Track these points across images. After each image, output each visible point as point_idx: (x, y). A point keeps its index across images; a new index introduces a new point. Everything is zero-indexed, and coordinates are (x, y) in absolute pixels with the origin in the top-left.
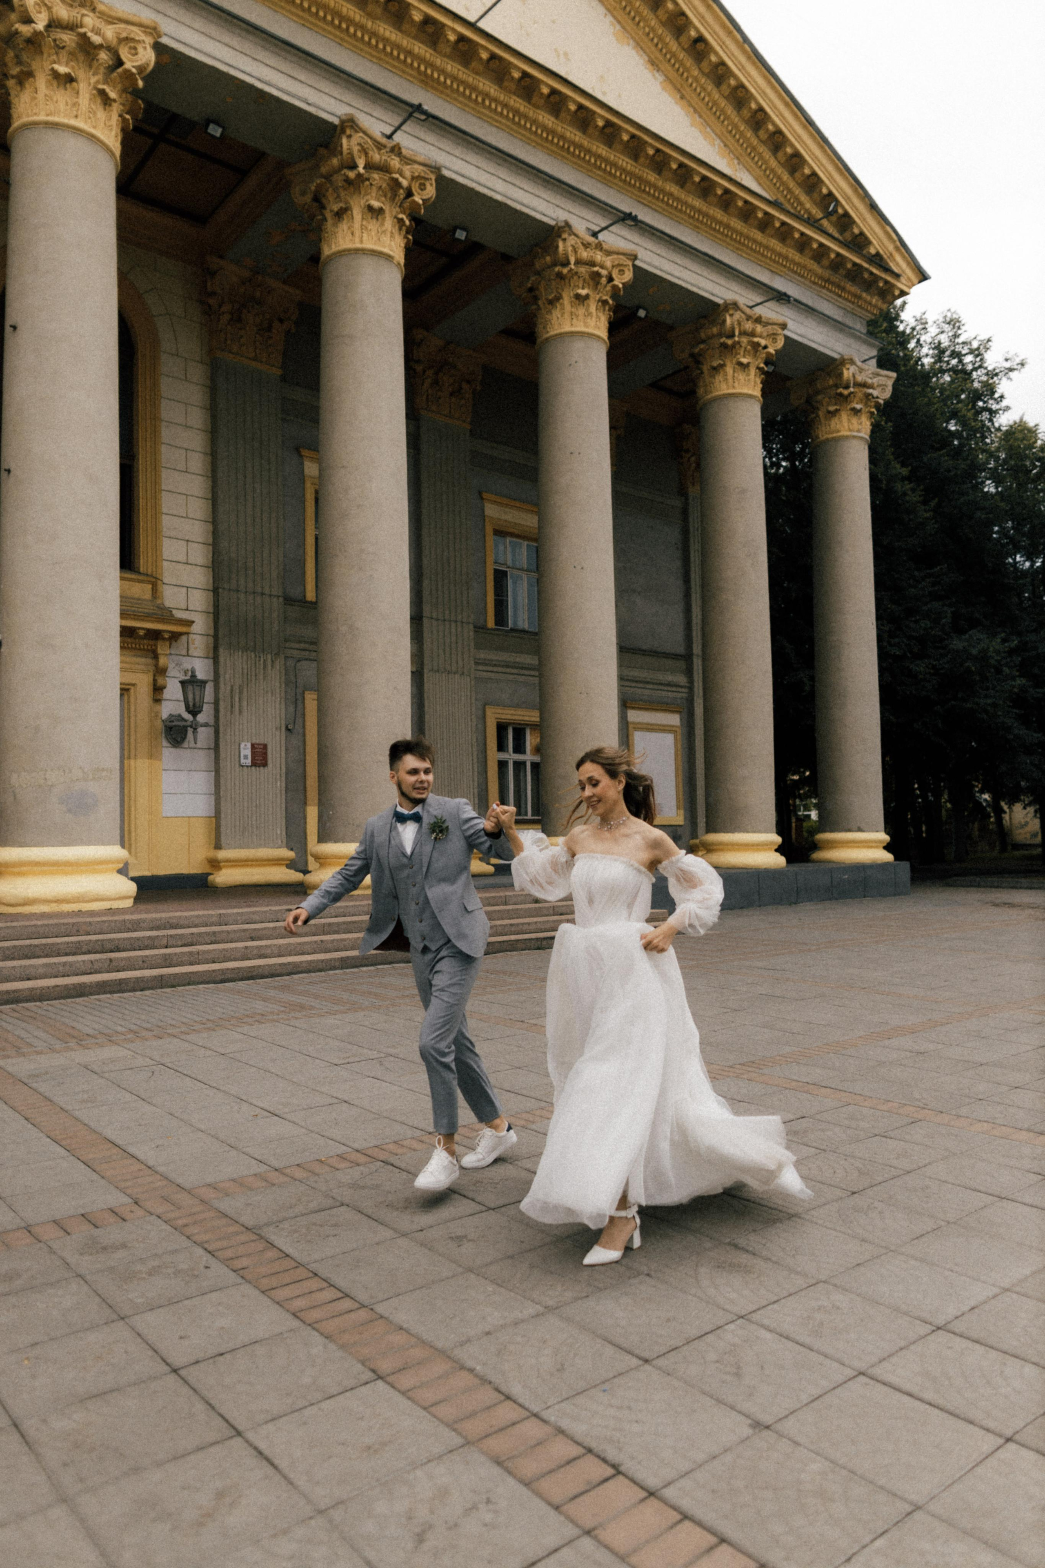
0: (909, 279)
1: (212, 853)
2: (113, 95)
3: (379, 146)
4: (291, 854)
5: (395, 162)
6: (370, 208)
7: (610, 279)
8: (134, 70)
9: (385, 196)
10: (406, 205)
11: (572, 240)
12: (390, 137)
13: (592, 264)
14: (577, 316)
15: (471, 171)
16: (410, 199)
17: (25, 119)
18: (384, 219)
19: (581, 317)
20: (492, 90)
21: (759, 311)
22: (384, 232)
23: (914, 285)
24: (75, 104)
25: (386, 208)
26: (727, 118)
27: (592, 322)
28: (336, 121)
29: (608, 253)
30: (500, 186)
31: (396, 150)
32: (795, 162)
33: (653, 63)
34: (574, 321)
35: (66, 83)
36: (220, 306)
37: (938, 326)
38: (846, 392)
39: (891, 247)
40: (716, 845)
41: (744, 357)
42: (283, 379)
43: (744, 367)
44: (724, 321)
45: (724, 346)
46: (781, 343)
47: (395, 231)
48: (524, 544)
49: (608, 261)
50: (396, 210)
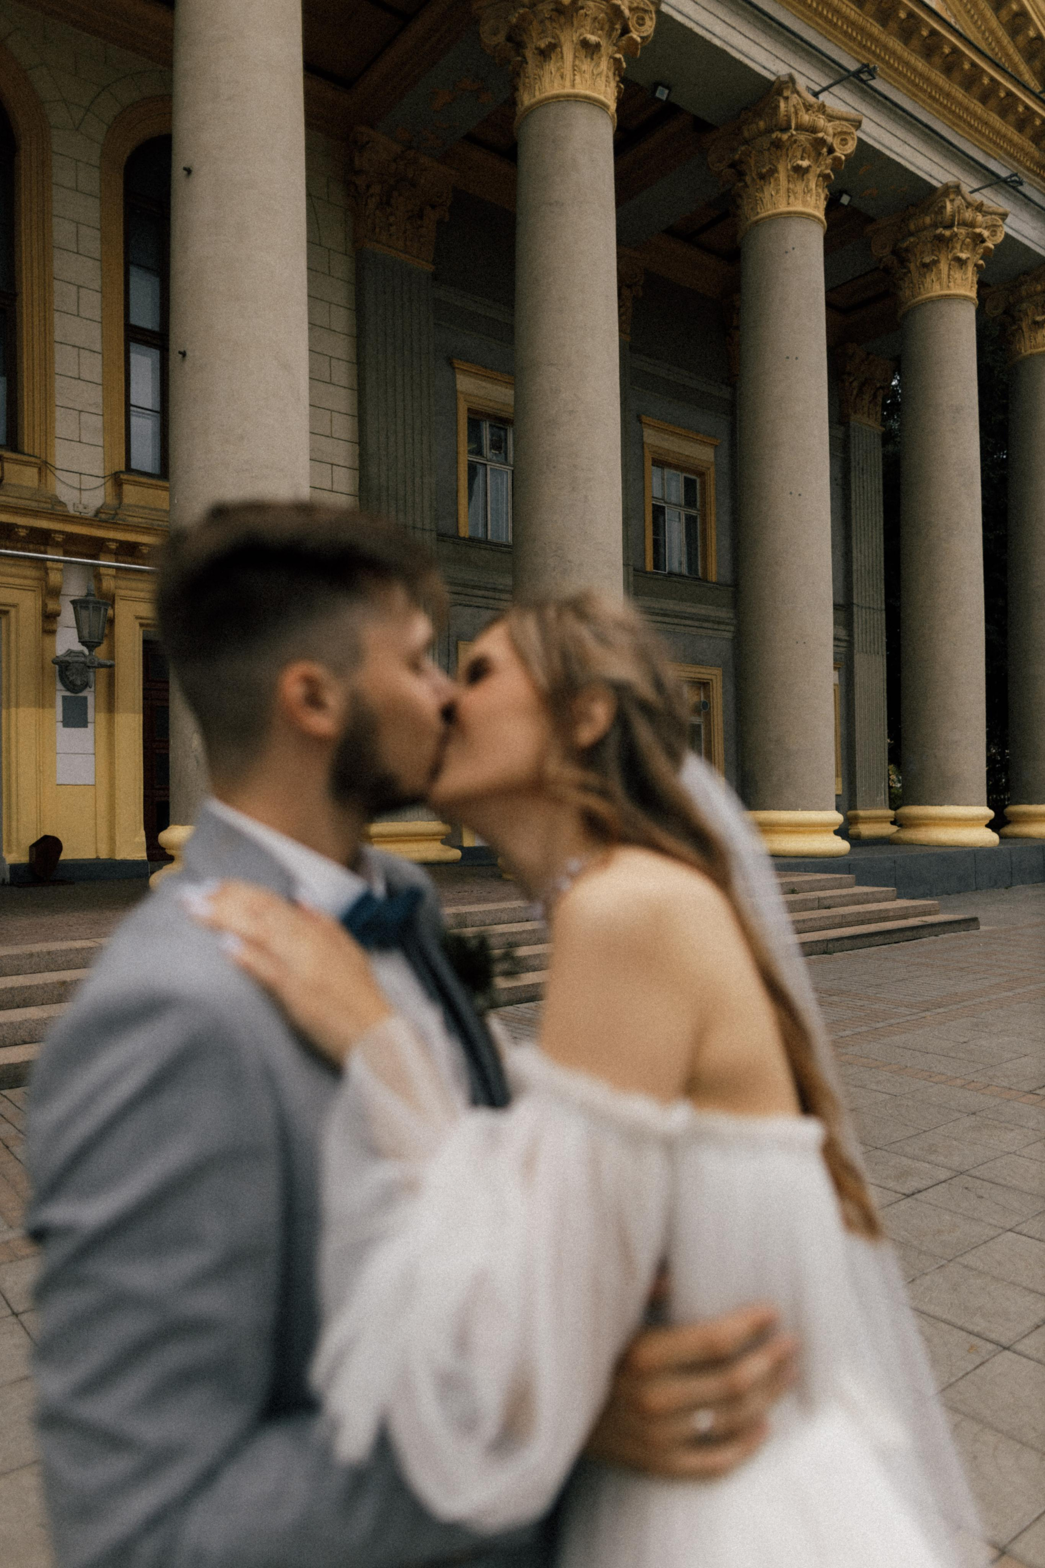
4: (445, 829)
6: (585, 44)
7: (831, 150)
9: (603, 28)
10: (623, 41)
11: (794, 99)
13: (813, 129)
14: (795, 193)
16: (626, 35)
18: (600, 57)
19: (800, 195)
21: (978, 197)
22: (599, 75)
25: (603, 43)
27: (811, 200)
29: (831, 118)
30: (719, 28)
32: (1019, 22)
34: (792, 199)
36: (368, 187)
40: (922, 819)
41: (961, 251)
42: (435, 277)
43: (961, 263)
44: (943, 208)
45: (940, 238)
46: (1000, 238)
47: (611, 74)
48: (682, 476)
49: (830, 127)
50: (611, 49)
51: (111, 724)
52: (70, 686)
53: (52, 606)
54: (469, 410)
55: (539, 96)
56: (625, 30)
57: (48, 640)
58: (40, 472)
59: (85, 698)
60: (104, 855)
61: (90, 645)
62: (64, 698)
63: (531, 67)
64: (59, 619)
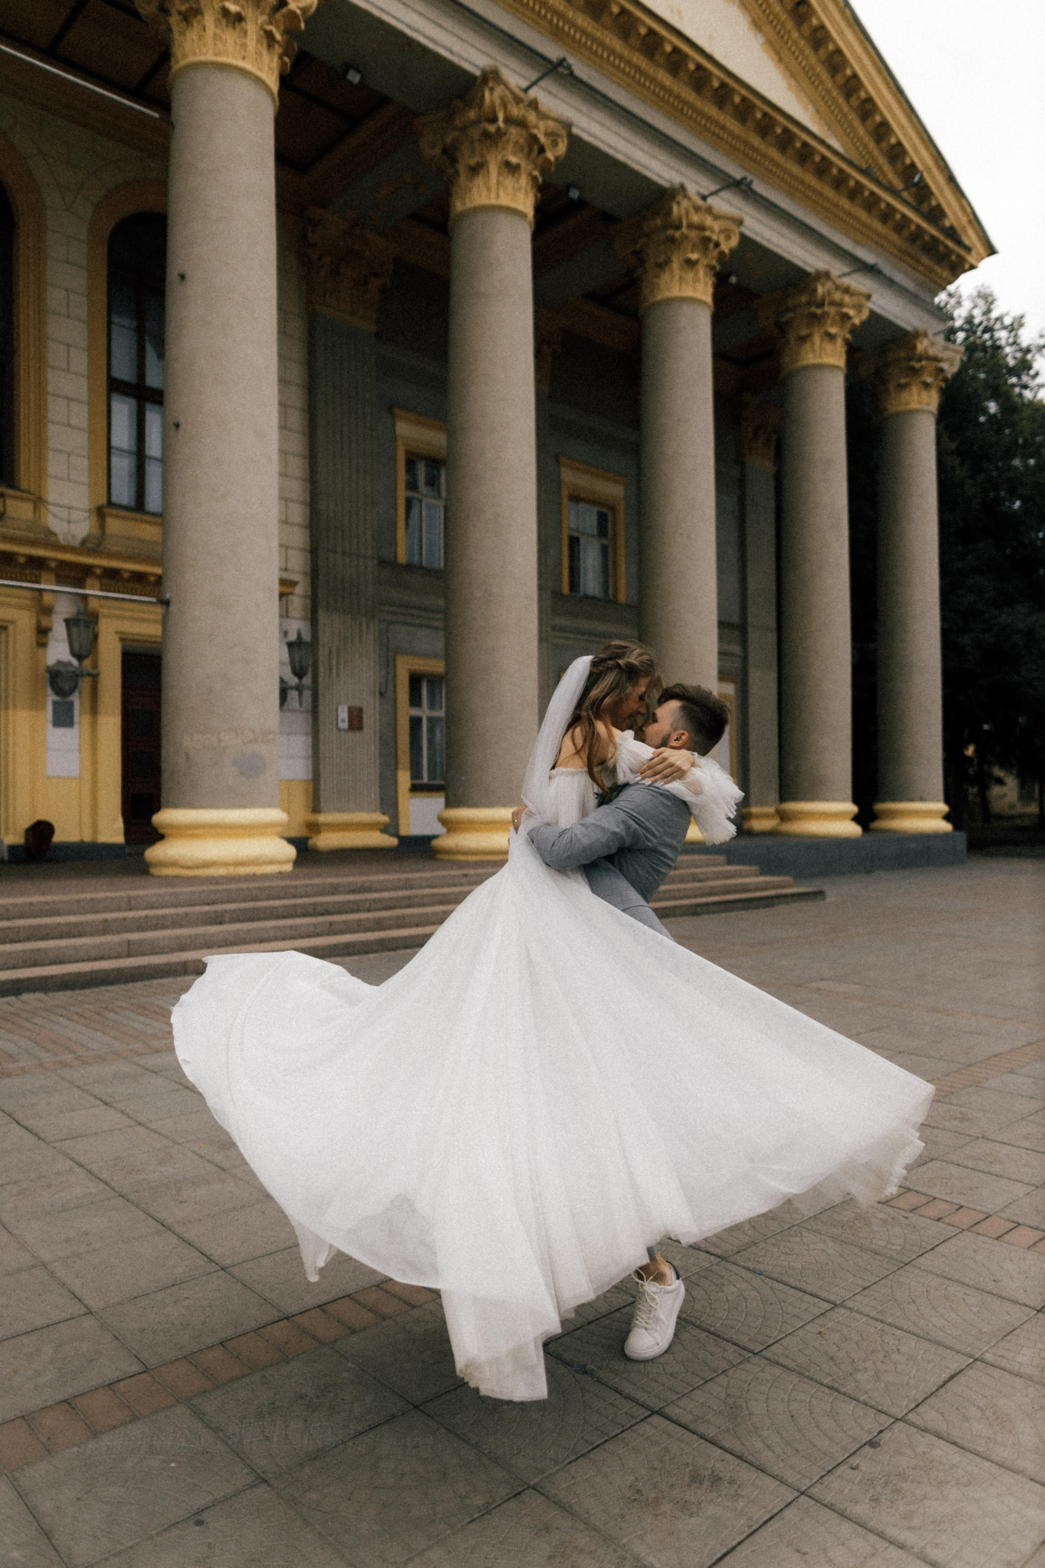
0: (978, 254)
1: (312, 818)
2: (278, 37)
3: (518, 100)
4: (385, 819)
5: (532, 117)
6: (507, 164)
7: (717, 245)
8: (299, 12)
9: (522, 150)
10: (540, 161)
11: (685, 203)
12: (526, 90)
13: (702, 228)
14: (686, 281)
15: (596, 129)
16: (542, 156)
17: (192, 59)
18: (520, 174)
19: (690, 282)
20: (617, 44)
21: (846, 281)
22: (519, 189)
23: (982, 259)
24: (244, 46)
25: (523, 164)
26: (822, 82)
27: (700, 287)
28: (478, 73)
29: (717, 217)
30: (621, 145)
31: (534, 105)
32: (882, 131)
33: (756, 25)
34: (684, 284)
35: (234, 23)
36: (320, 258)
37: (973, 301)
38: (917, 365)
39: (964, 220)
41: (832, 326)
42: (378, 336)
43: (831, 337)
44: (815, 290)
45: (814, 316)
46: (865, 315)
47: (529, 189)
48: (595, 510)
49: (716, 226)
50: (531, 167)
51: (94, 725)
52: (59, 691)
53: (45, 623)
54: (408, 453)
55: (469, 205)
56: (542, 150)
57: (41, 651)
58: (35, 508)
59: (71, 704)
60: (87, 838)
61: (80, 657)
62: (55, 703)
63: (462, 178)
64: (50, 634)
